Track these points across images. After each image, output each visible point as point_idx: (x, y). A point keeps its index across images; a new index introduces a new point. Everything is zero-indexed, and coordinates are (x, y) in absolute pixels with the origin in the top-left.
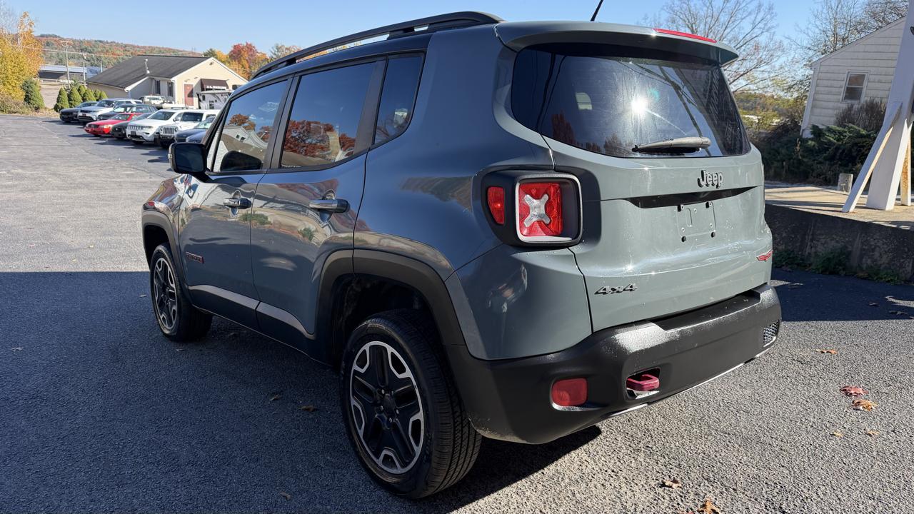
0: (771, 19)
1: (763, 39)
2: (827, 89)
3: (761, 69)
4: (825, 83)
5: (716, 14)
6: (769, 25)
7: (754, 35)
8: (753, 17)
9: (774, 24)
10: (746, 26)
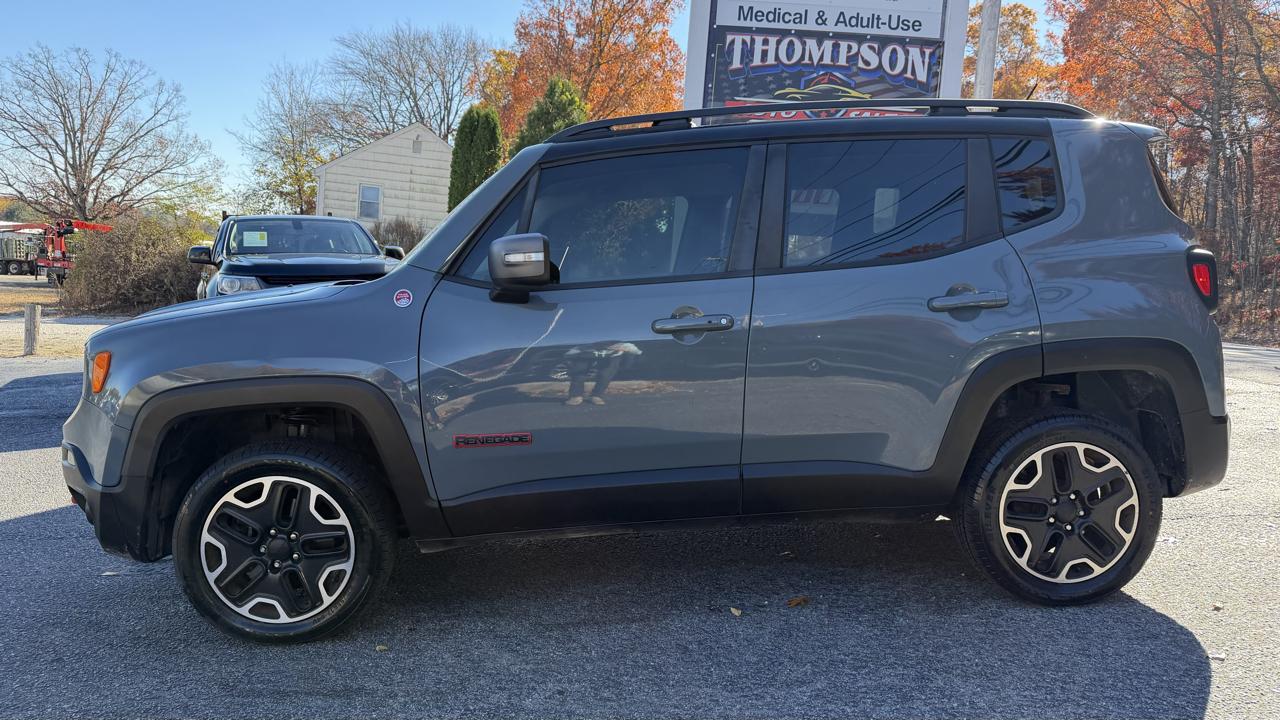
0: (179, 104)
1: (169, 131)
2: (337, 202)
3: (174, 171)
4: (336, 195)
5: (97, 85)
6: (176, 112)
7: (158, 123)
8: (153, 97)
9: (184, 111)
10: (145, 109)
